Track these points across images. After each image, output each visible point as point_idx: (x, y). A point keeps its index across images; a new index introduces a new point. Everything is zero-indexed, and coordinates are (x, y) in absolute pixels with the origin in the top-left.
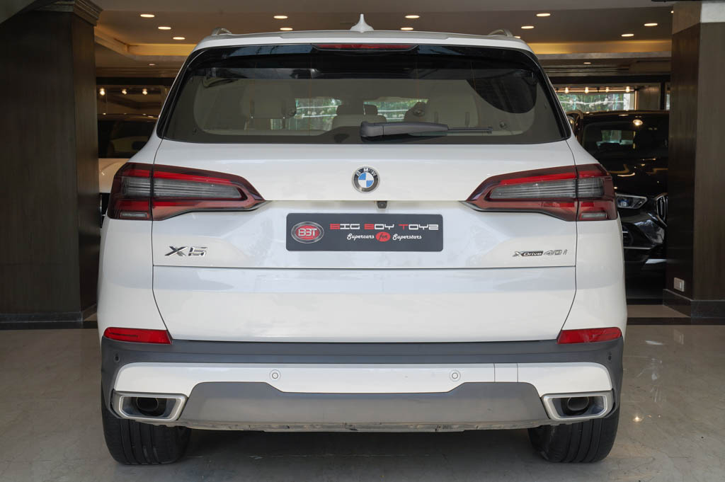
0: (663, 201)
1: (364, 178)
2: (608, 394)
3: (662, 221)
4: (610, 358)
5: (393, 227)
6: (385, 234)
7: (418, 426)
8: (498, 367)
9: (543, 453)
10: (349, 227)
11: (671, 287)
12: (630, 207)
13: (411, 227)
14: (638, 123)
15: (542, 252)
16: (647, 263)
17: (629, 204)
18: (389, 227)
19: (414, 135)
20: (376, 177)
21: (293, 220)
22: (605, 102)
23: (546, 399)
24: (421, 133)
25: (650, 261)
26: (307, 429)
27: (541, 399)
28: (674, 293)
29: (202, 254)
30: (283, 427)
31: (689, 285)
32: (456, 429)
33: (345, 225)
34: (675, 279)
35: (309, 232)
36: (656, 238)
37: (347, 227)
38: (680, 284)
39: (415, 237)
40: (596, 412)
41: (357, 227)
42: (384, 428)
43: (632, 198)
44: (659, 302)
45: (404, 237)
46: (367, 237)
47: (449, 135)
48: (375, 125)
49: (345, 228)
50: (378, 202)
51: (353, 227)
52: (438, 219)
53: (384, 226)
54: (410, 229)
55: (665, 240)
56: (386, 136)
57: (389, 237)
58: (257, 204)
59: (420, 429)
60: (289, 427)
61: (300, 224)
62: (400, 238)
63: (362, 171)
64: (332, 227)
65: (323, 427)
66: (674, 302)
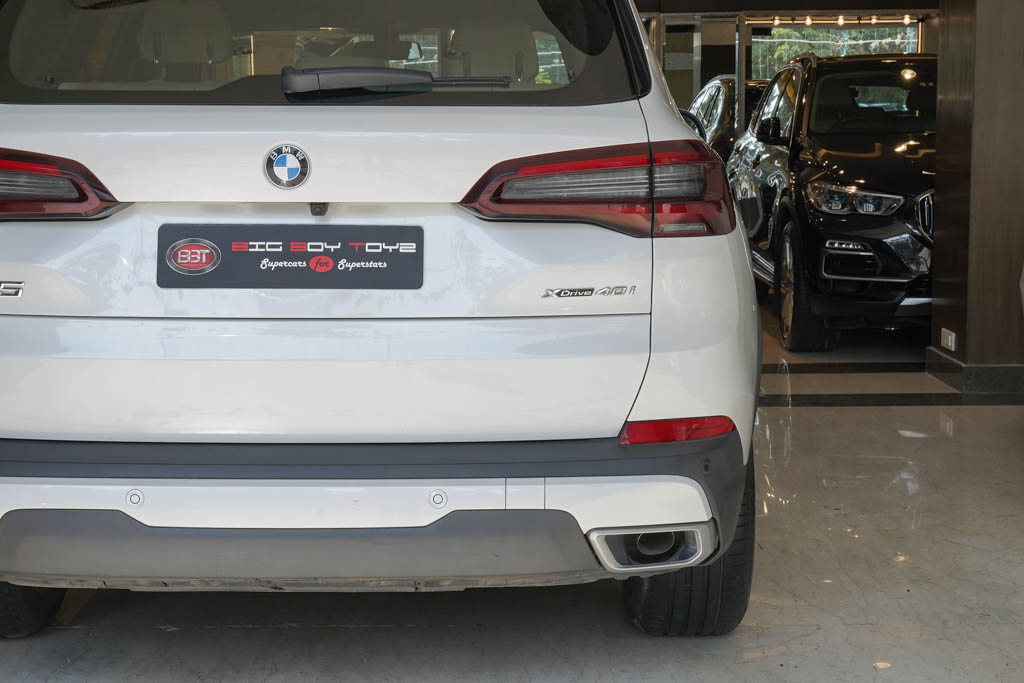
0: (928, 203)
1: (283, 163)
2: (705, 526)
3: (927, 236)
4: (706, 468)
5: (339, 247)
6: (325, 259)
7: (382, 583)
8: (511, 484)
9: (635, 621)
10: (264, 247)
11: (937, 343)
12: (877, 213)
13: (370, 247)
14: (908, 75)
15: (592, 290)
16: (902, 304)
17: (877, 208)
18: (332, 248)
19: (373, 90)
20: (304, 162)
21: (169, 236)
22: (898, 41)
23: (594, 537)
24: (387, 87)
25: (908, 301)
26: (197, 587)
27: (586, 537)
28: (940, 353)
29: (16, 294)
30: (156, 584)
31: (961, 341)
32: (446, 586)
33: (257, 244)
34: (943, 330)
35: (196, 256)
36: (918, 264)
37: (260, 247)
38: (949, 339)
39: (375, 265)
40: (684, 557)
41: (278, 247)
42: (323, 585)
43: (881, 198)
44: (920, 368)
45: (358, 265)
46: (295, 264)
47: (435, 89)
48: (304, 72)
49: (257, 249)
50: (312, 204)
51: (270, 247)
52: (416, 234)
53: (324, 245)
54: (367, 250)
55: (930, 269)
56: (325, 91)
57: (331, 264)
58: (107, 208)
59: (386, 587)
60: (166, 585)
61: (182, 242)
62: (351, 266)
63: (279, 151)
64: (236, 246)
65: (224, 584)
66: (942, 368)
